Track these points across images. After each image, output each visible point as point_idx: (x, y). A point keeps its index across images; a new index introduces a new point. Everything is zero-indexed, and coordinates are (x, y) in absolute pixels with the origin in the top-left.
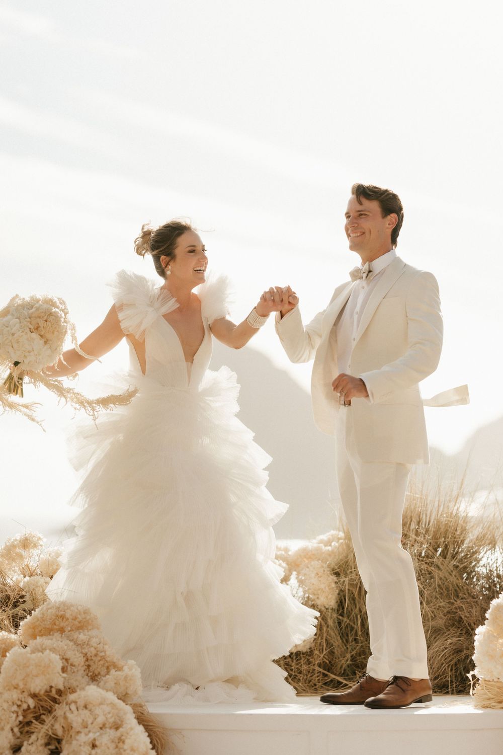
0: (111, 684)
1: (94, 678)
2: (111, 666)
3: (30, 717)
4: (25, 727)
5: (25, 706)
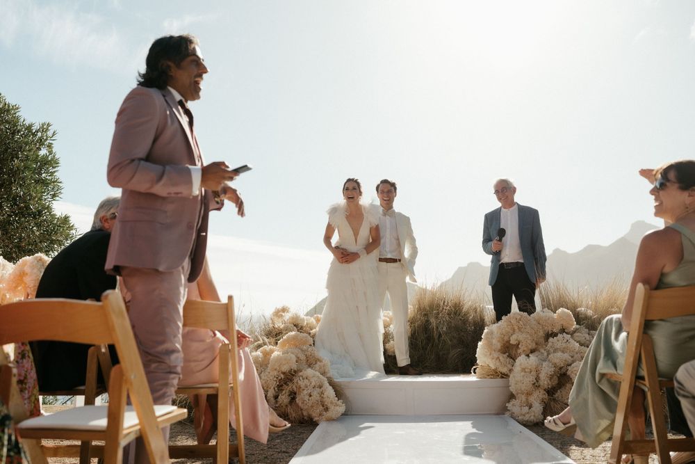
0: (318, 368)
1: (310, 366)
2: (318, 360)
3: (282, 383)
4: (280, 387)
5: (280, 378)
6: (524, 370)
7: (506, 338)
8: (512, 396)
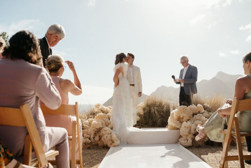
0: (110, 127)
1: (107, 126)
2: (109, 124)
4: (95, 134)
5: (95, 130)
6: (185, 127)
7: (179, 115)
8: (181, 137)
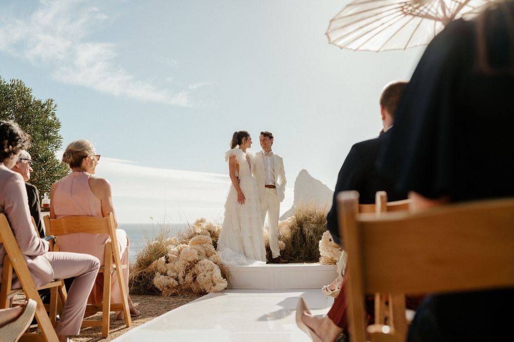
0: (212, 259)
3: (188, 268)
5: (187, 265)
